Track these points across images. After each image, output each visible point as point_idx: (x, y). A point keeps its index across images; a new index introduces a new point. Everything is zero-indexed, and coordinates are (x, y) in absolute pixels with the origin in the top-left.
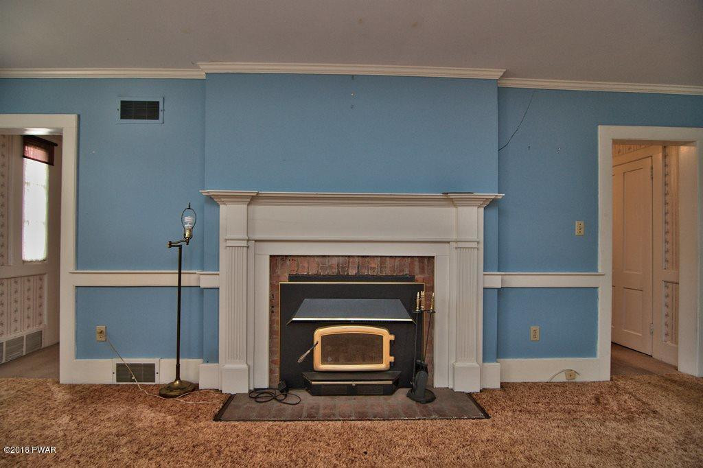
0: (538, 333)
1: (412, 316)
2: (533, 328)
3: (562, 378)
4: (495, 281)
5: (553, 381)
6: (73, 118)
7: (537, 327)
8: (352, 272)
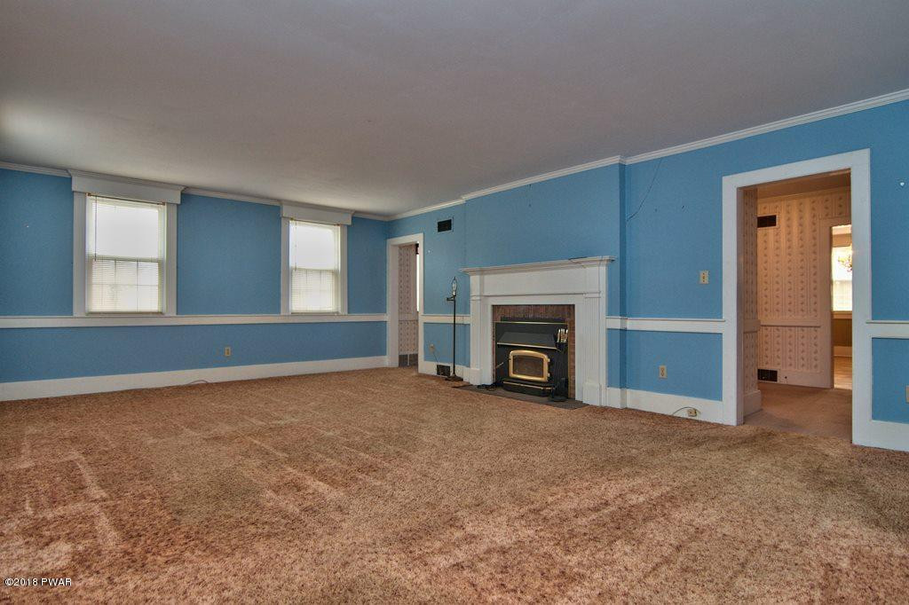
0: (665, 372)
1: (556, 344)
2: (661, 367)
3: (684, 414)
4: (616, 323)
5: (677, 415)
6: (421, 235)
7: (665, 367)
8: (531, 316)
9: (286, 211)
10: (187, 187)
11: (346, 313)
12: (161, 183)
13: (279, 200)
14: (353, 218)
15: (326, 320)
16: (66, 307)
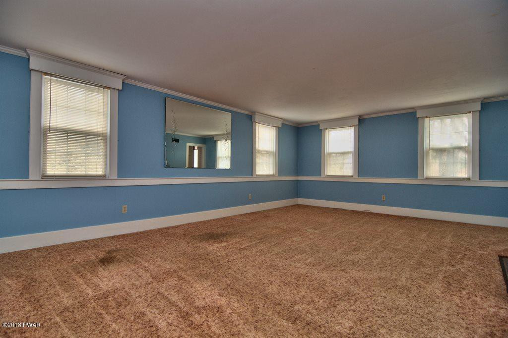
9: (419, 114)
10: (360, 116)
11: (478, 179)
12: (349, 117)
13: (413, 108)
14: (482, 104)
15: (457, 184)
16: (320, 175)
